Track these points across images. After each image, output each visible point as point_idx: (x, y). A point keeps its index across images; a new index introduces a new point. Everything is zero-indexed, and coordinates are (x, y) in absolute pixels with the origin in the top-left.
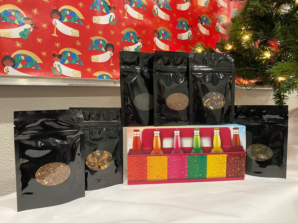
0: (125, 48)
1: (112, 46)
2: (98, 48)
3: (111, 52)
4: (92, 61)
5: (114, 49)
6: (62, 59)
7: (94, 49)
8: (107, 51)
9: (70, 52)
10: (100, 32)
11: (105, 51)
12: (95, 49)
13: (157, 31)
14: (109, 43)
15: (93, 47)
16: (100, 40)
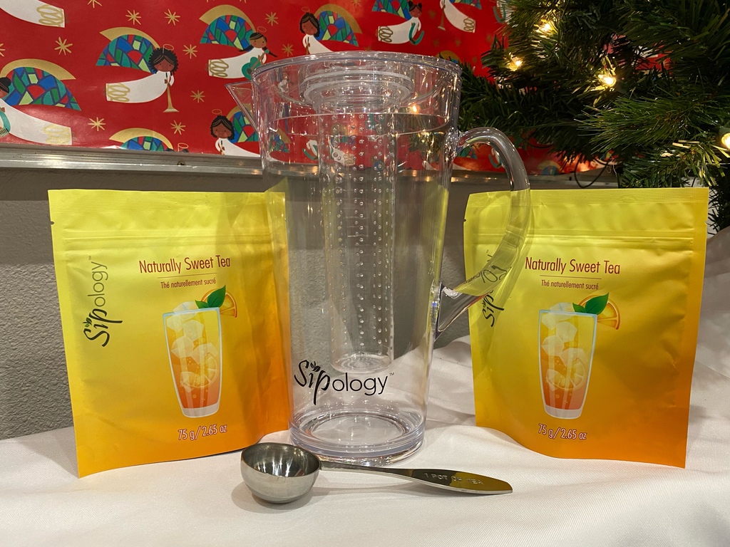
0: (212, 63)
1: (171, 56)
2: (126, 62)
3: (169, 73)
4: (109, 99)
5: (176, 65)
6: (10, 93)
7: (113, 64)
8: (156, 71)
9: (38, 73)
10: (134, 17)
11: (149, 72)
12: (117, 65)
13: (312, 16)
14: (162, 49)
15: (110, 58)
16: (131, 38)
